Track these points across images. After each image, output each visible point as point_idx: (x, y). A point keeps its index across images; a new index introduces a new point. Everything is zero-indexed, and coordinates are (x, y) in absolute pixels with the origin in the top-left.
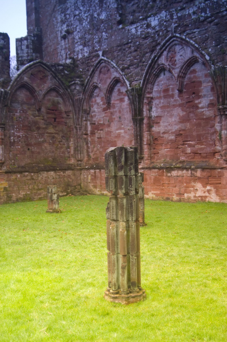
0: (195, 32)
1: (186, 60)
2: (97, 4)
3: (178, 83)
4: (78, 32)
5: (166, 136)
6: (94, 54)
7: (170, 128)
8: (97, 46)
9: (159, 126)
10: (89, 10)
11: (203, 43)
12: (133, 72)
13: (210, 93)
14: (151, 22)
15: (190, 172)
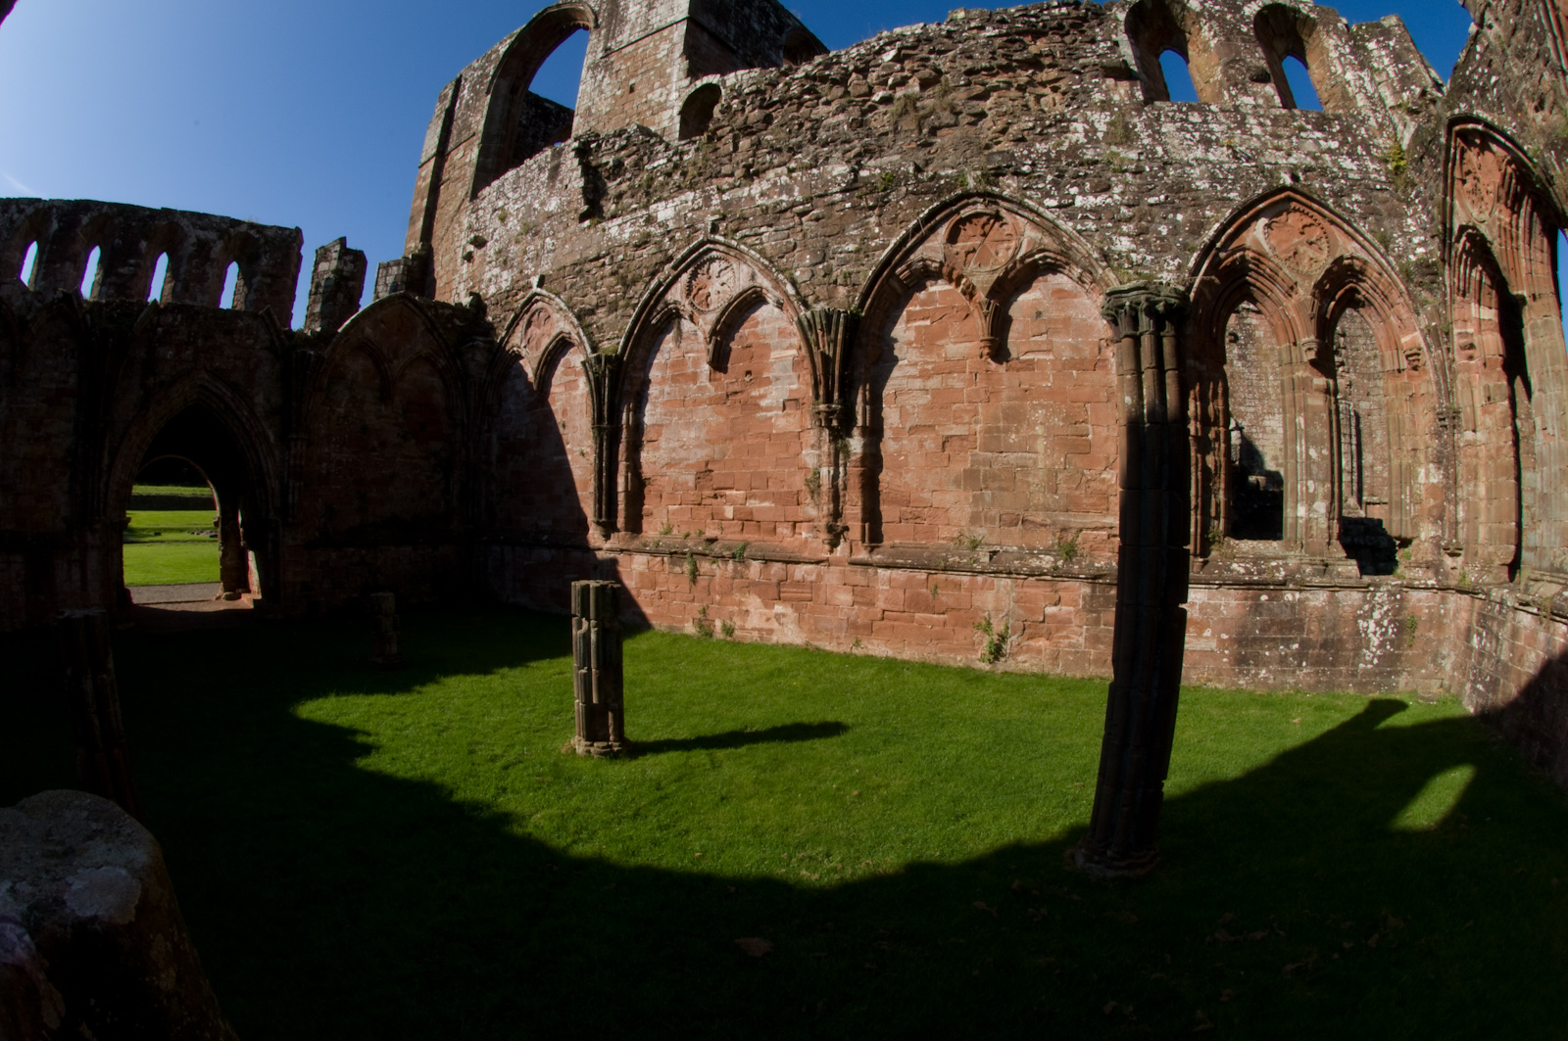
0: (762, 234)
1: (735, 294)
2: (543, 183)
3: (711, 347)
4: (496, 241)
5: (672, 472)
6: (522, 283)
7: (682, 454)
8: (530, 266)
9: (657, 449)
10: (525, 197)
11: (782, 257)
12: (603, 321)
13: (791, 373)
14: (656, 211)
15: (731, 565)
